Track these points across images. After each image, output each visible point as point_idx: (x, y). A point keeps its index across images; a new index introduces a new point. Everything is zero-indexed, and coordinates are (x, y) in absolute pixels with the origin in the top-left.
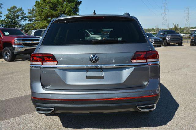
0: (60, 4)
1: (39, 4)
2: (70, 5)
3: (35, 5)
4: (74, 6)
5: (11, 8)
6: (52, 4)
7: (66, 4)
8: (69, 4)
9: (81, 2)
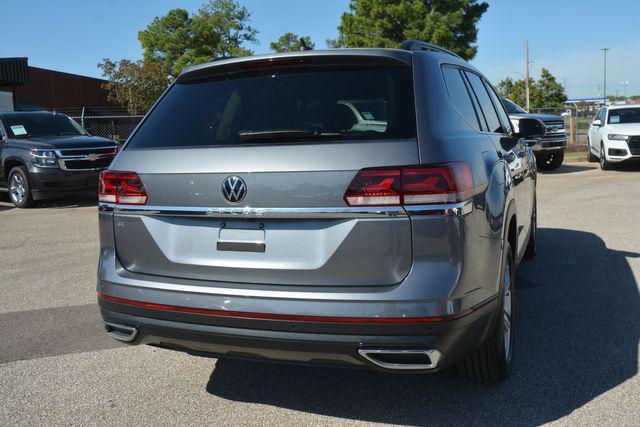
0: (413, 19)
1: (352, 21)
2: (445, 18)
3: (339, 25)
4: (460, 21)
5: (282, 39)
6: (391, 20)
7: (432, 18)
8: (444, 14)
9: (484, 7)
